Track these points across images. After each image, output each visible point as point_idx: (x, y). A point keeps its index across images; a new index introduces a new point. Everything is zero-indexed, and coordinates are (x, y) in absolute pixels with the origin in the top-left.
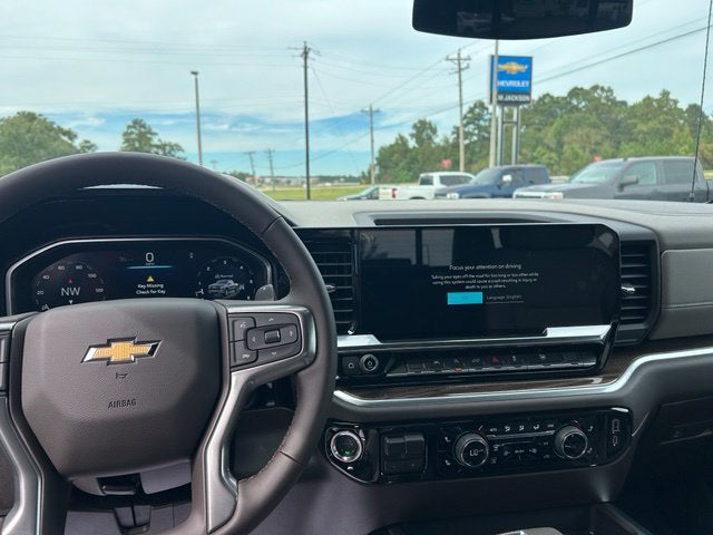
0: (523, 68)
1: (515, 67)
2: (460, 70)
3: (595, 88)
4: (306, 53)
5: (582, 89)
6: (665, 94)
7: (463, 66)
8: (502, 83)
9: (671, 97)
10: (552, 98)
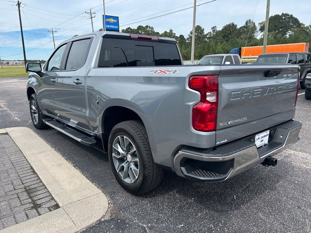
0: (115, 21)
1: (112, 20)
2: (92, 18)
3: (147, 27)
4: (19, 4)
5: (142, 27)
6: (171, 31)
7: (93, 16)
8: (108, 26)
9: (173, 32)
10: (131, 29)
